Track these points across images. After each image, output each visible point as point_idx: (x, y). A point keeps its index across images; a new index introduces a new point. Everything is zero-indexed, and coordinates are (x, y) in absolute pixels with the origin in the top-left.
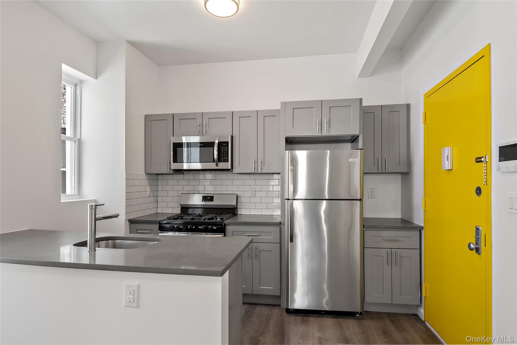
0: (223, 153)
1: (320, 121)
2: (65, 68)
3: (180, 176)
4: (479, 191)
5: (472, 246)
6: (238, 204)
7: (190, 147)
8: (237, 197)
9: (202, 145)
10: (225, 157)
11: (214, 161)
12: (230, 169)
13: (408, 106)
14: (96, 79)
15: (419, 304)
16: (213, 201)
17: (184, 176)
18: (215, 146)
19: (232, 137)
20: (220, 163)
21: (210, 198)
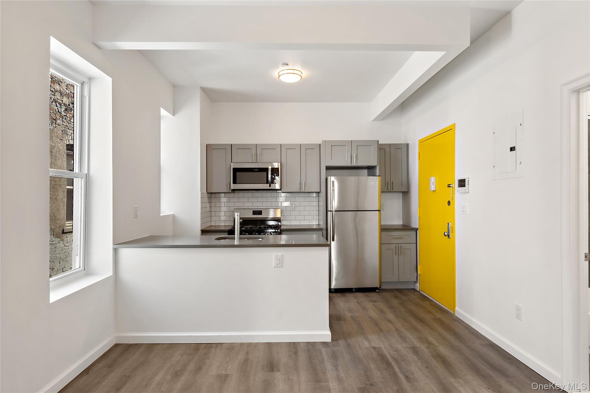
1: (351, 155)
4: (449, 203)
5: (446, 234)
6: (282, 216)
8: (281, 211)
9: (258, 170)
11: (268, 183)
12: (279, 189)
13: (407, 145)
14: (174, 116)
15: (416, 281)
16: (261, 214)
18: (269, 170)
19: (281, 164)
20: (273, 184)
21: (258, 212)
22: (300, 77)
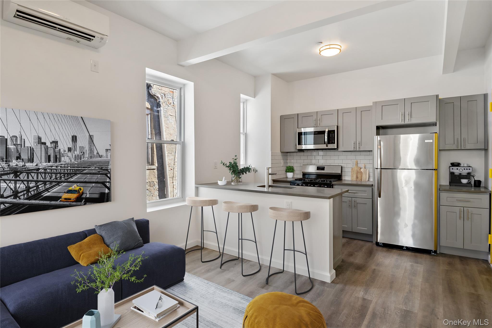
0: (331, 138)
1: (403, 113)
2: (242, 96)
3: (302, 153)
6: (343, 172)
7: (306, 135)
8: (342, 167)
9: (316, 133)
10: (333, 140)
11: (325, 144)
12: (336, 148)
13: (485, 95)
14: (255, 98)
16: (324, 170)
17: (304, 154)
18: (326, 133)
19: (338, 127)
20: (329, 144)
21: (322, 168)
22: (339, 51)
